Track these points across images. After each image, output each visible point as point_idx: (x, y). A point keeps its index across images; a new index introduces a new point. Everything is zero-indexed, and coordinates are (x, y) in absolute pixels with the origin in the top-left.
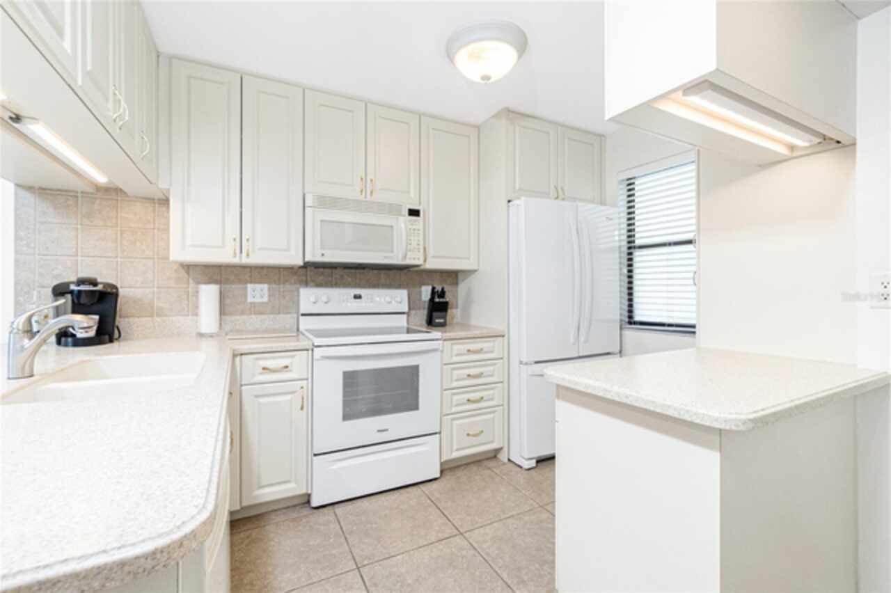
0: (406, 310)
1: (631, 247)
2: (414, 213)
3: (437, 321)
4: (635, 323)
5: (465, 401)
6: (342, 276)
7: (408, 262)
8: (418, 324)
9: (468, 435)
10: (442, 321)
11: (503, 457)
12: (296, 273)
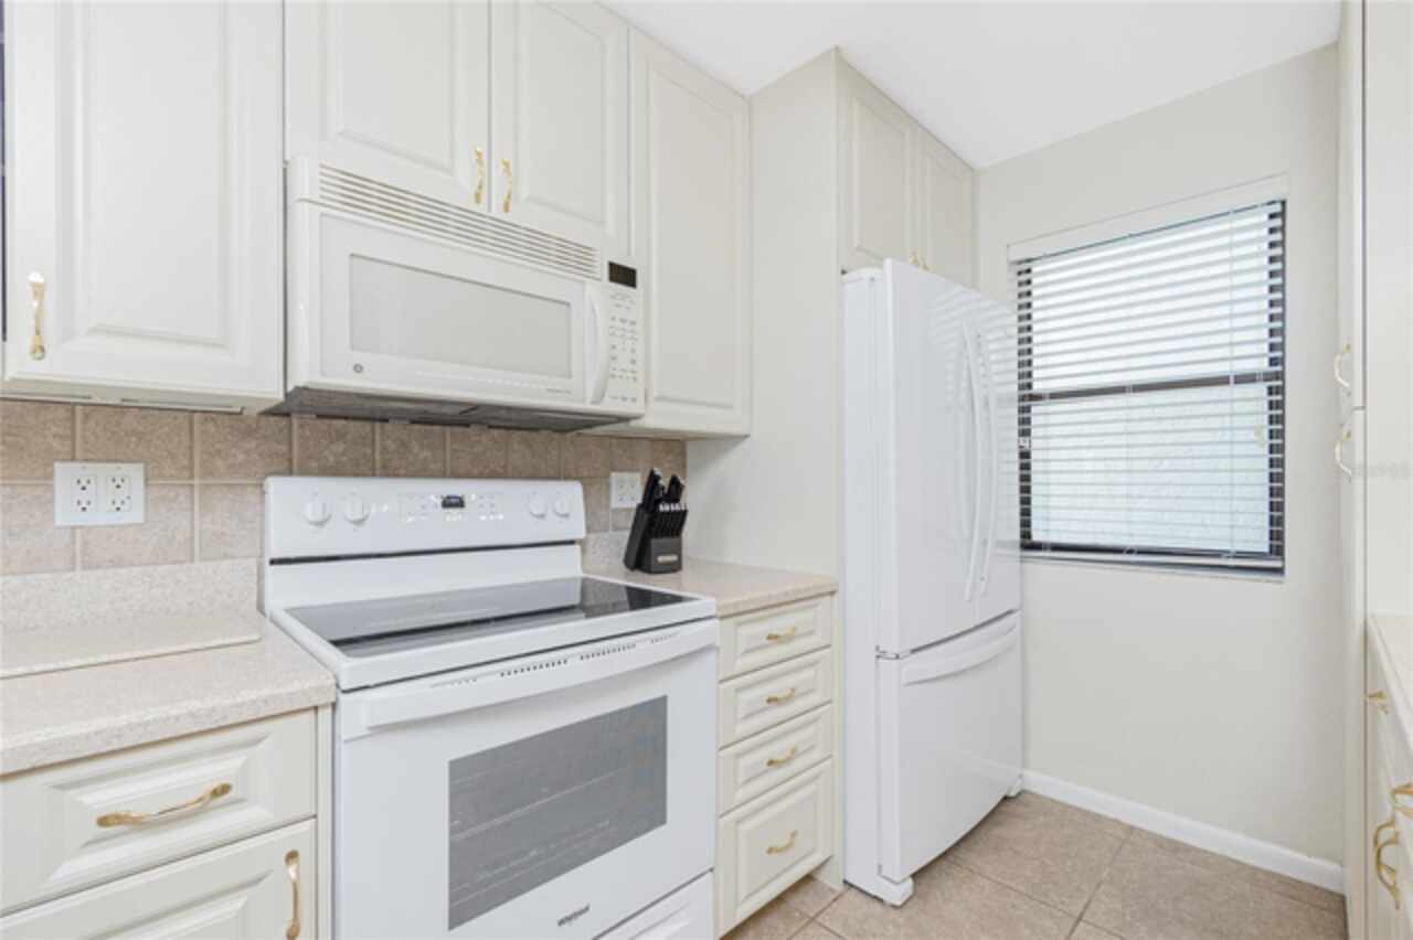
0: (579, 531)
1: (1028, 398)
2: (623, 275)
3: (661, 559)
4: (1038, 547)
5: (764, 766)
6: (404, 445)
7: (609, 406)
8: (603, 566)
9: (770, 851)
10: (673, 558)
11: (831, 880)
12: (249, 433)
